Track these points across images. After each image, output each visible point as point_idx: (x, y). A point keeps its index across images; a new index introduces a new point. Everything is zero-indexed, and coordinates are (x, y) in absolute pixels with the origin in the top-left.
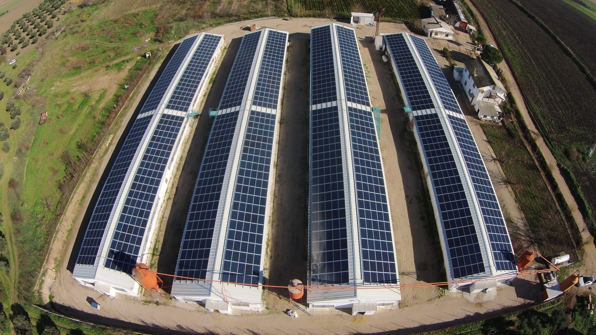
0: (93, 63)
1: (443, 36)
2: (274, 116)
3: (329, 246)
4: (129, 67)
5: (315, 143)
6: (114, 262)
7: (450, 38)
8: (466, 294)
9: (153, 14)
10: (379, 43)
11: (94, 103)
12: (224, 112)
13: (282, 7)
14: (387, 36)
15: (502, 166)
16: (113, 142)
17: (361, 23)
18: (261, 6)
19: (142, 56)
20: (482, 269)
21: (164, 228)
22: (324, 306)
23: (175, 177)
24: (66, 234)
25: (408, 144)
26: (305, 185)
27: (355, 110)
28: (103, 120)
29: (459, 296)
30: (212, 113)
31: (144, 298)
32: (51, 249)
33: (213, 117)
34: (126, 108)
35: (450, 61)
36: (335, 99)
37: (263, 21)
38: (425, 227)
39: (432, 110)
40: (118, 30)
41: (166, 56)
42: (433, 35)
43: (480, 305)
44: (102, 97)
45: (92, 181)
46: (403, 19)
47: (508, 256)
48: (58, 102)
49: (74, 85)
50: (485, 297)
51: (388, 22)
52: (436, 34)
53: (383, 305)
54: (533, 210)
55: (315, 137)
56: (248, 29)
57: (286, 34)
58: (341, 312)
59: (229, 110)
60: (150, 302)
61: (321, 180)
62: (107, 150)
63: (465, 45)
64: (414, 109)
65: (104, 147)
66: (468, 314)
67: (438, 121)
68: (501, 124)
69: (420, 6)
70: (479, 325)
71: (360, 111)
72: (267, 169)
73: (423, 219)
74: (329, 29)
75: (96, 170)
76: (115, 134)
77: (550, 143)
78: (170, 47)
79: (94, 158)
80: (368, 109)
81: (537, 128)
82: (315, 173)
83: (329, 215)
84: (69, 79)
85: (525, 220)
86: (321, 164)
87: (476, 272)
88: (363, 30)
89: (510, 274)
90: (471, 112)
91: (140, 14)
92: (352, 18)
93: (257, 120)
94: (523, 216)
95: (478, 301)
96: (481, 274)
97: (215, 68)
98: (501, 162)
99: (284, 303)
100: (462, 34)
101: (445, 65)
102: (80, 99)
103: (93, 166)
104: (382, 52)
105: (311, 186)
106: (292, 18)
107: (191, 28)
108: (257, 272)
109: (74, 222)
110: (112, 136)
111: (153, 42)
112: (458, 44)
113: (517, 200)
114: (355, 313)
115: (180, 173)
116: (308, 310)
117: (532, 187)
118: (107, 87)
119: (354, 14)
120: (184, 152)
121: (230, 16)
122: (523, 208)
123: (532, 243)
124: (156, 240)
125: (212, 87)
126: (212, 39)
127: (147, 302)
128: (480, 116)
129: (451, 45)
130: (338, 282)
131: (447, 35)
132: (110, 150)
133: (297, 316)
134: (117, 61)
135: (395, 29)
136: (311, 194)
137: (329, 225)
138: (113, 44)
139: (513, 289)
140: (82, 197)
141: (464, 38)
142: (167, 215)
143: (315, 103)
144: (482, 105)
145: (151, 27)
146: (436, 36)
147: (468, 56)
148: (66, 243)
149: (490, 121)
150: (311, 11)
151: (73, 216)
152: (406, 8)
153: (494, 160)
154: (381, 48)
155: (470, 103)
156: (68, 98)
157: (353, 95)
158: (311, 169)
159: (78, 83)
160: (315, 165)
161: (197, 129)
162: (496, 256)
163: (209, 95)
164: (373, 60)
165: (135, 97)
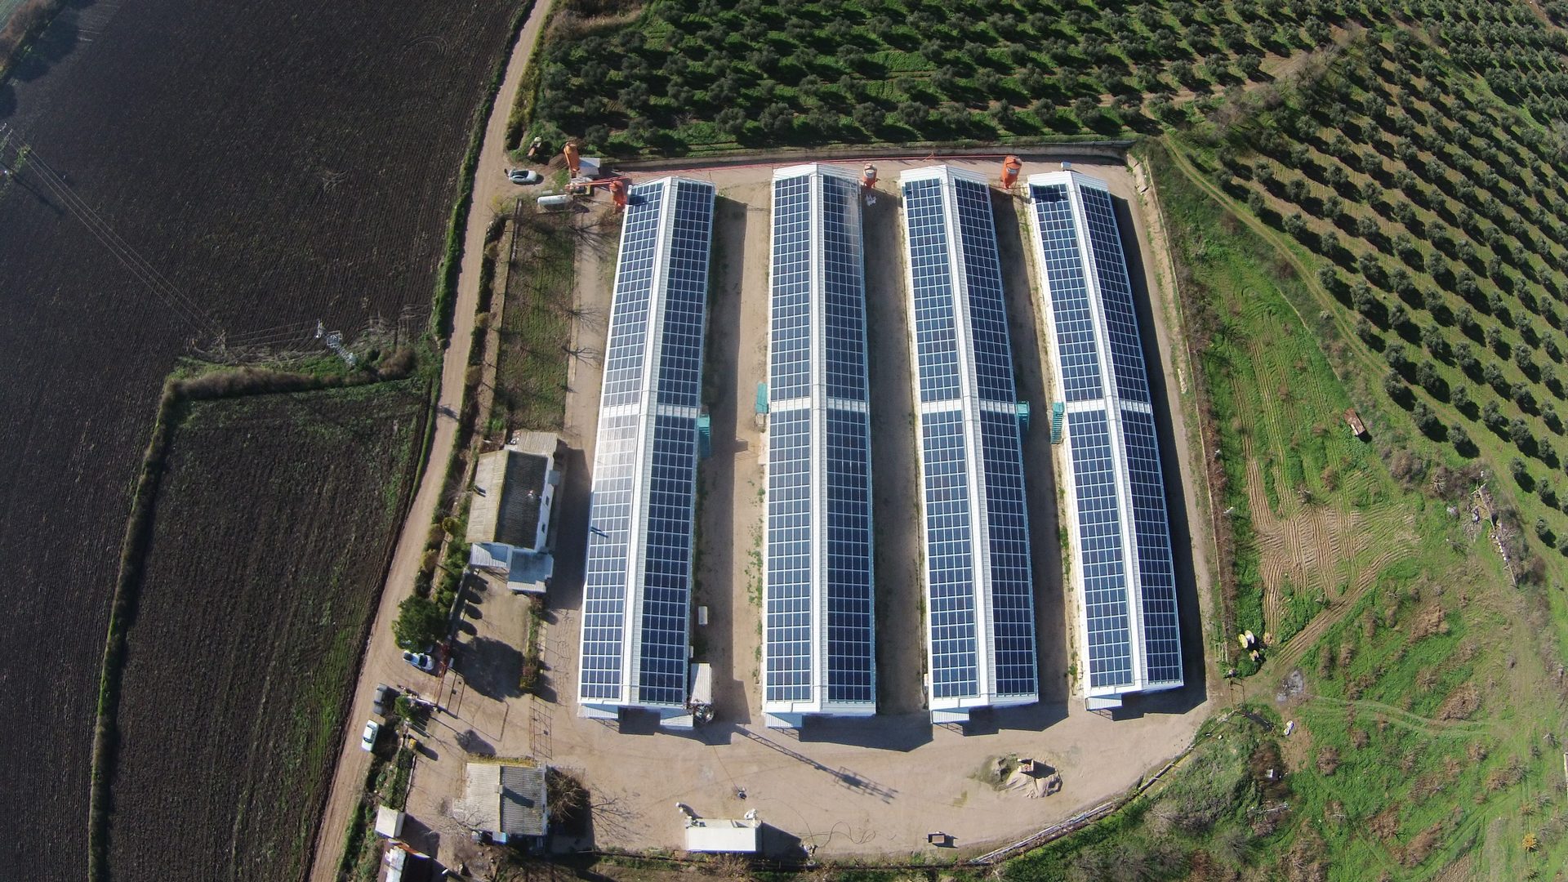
4: (1271, 599)
6: (1058, 189)
11: (1276, 472)
12: (1005, 408)
16: (1172, 378)
24: (1151, 235)
28: (1223, 424)
30: (1024, 412)
33: (1019, 400)
34: (1198, 458)
35: (534, 645)
38: (724, 257)
39: (662, 413)
44: (1271, 492)
45: (1164, 308)
49: (1365, 536)
54: (555, 270)
62: (1174, 363)
63: (450, 736)
64: (692, 423)
65: (1183, 365)
73: (725, 266)
76: (1181, 395)
78: (1213, 689)
79: (1183, 340)
84: (1393, 558)
87: (686, 184)
94: (576, 264)
97: (1073, 584)
98: (566, 348)
101: (556, 621)
102: (1314, 483)
103: (1177, 329)
109: (1153, 252)
110: (1184, 391)
111: (1270, 717)
115: (1038, 327)
118: (1280, 525)
120: (1047, 362)
123: (582, 230)
124: (1029, 240)
129: (489, 734)
132: (1169, 365)
134: (1317, 628)
138: (1378, 717)
142: (1029, 269)
151: (1157, 257)
153: (575, 354)
154: (701, 659)
156: (1347, 488)
159: (1360, 540)
163: (1053, 488)
164: (729, 623)
165: (1198, 489)
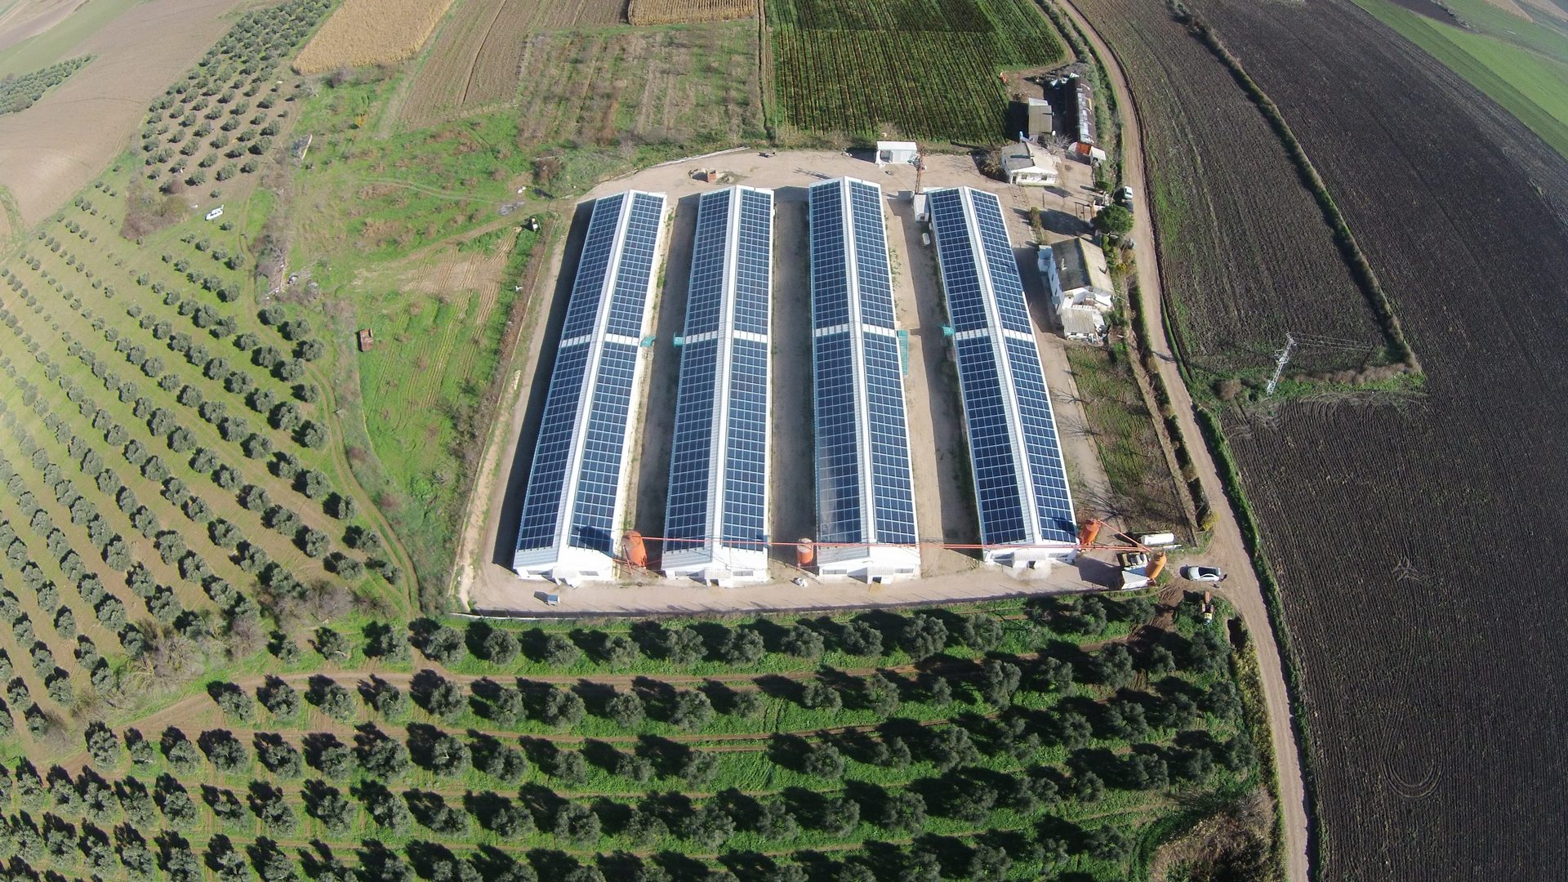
0: (422, 233)
1: (1037, 181)
2: (764, 346)
3: (840, 505)
4: (505, 248)
5: (821, 385)
6: (582, 540)
7: (1050, 182)
8: (1007, 569)
9: (509, 125)
10: (919, 207)
11: (462, 316)
12: (695, 339)
13: (755, 122)
14: (934, 195)
15: (1085, 409)
16: (524, 383)
17: (895, 161)
18: (717, 119)
19: (523, 227)
20: (1022, 536)
21: (634, 496)
22: (835, 572)
23: (636, 430)
24: (482, 517)
25: (946, 380)
26: (809, 438)
27: (874, 336)
28: (494, 346)
29: (997, 569)
30: (678, 341)
31: (621, 581)
32: (464, 539)
33: (680, 347)
34: (528, 327)
35: (1038, 233)
36: (846, 321)
37: (726, 157)
38: (958, 487)
39: (984, 330)
40: (446, 159)
41: (568, 228)
42: (1019, 180)
43: (1026, 582)
44: (473, 304)
45: (505, 442)
46: (972, 144)
47: (1064, 524)
48: (385, 312)
49: (403, 277)
50: (1033, 574)
51: (943, 152)
52: (1024, 177)
53: (902, 571)
54: (1124, 471)
55: (820, 375)
56: (703, 177)
57: (769, 197)
58: (854, 581)
59: (701, 337)
60: (629, 584)
61: (830, 432)
62: (517, 395)
63: (1077, 195)
64: (958, 329)
65: (511, 390)
66: (1009, 592)
67: (990, 348)
68: (1102, 344)
69: (1011, 103)
70: (1020, 604)
71: (880, 338)
72: (763, 419)
73: (956, 478)
74: (839, 190)
75: (508, 426)
76: (523, 369)
77: (1188, 371)
78: (571, 210)
79: (500, 408)
80: (891, 333)
81: (1170, 347)
82: (822, 423)
83: (839, 472)
84: (385, 264)
85: (1108, 485)
86: (829, 412)
87: (1015, 538)
88: (896, 176)
89: (1066, 548)
90: (1052, 325)
91: (484, 122)
92: (878, 153)
93: (743, 352)
94: (1106, 479)
95: (1025, 578)
96: (1021, 542)
97: (660, 258)
98: (1086, 404)
99: (790, 572)
100: (1079, 167)
101: (1028, 243)
102: (430, 308)
103: (502, 419)
104: (924, 226)
105: (818, 438)
106: (774, 150)
107: (602, 171)
108: (761, 537)
109: (490, 499)
110: (519, 372)
111: (534, 195)
112: (1062, 193)
113: (1101, 456)
114: (870, 581)
115: (642, 425)
116: (818, 578)
117: (1132, 439)
118: (476, 286)
119: (882, 146)
120: (642, 396)
121: (665, 143)
122: (1108, 469)
123: (1114, 515)
124: (626, 512)
125: (663, 293)
126: (648, 204)
127: (624, 585)
128: (1067, 333)
129: (1050, 196)
130: (850, 542)
131: (1045, 178)
132: (522, 394)
133: (806, 585)
134: (475, 233)
135: (952, 169)
136: (818, 448)
137: (839, 482)
138: (449, 192)
139: (1077, 569)
140: (494, 465)
141: (1082, 175)
142: (636, 480)
143: (819, 326)
144: (1070, 315)
145: (518, 160)
146: (1024, 182)
147: (1075, 218)
148: (484, 530)
149: (1083, 340)
150: (808, 132)
151: (487, 492)
152: (982, 113)
153: (1075, 400)
154: (923, 218)
155: (1055, 311)
156: (401, 304)
157: (872, 314)
158: (817, 418)
159: (410, 275)
160: (822, 413)
161: (654, 361)
162: (1043, 524)
163: (661, 307)
164: (908, 241)
165: (537, 308)
